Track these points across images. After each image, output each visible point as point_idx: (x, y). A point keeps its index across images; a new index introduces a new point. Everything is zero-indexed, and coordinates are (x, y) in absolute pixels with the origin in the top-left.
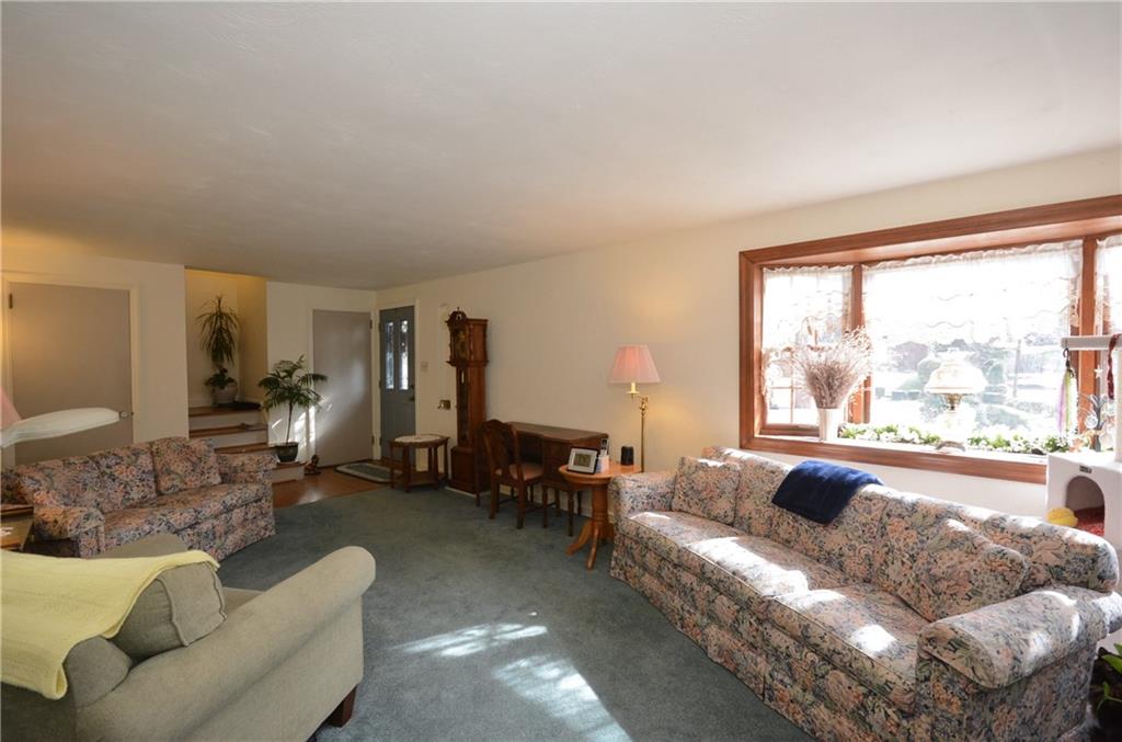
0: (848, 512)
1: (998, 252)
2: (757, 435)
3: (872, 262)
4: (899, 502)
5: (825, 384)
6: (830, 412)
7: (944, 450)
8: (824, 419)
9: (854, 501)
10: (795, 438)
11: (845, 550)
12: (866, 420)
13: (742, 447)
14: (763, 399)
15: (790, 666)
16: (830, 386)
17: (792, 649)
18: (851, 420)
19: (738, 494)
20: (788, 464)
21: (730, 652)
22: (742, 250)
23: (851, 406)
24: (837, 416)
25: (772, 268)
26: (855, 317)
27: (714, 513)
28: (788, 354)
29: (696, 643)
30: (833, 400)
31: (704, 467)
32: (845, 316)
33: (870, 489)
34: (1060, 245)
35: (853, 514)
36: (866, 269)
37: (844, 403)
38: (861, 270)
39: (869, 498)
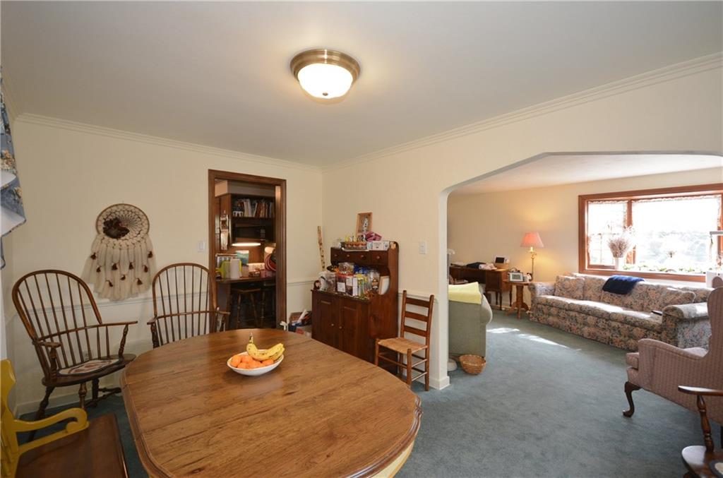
0: (634, 290)
1: (689, 198)
2: (586, 268)
3: (635, 200)
4: (652, 286)
5: (617, 248)
6: (619, 258)
7: (669, 272)
8: (617, 262)
9: (636, 286)
10: (602, 269)
11: (633, 303)
12: (634, 262)
13: (580, 273)
14: (588, 254)
15: (619, 331)
16: (620, 249)
17: (620, 326)
18: (628, 262)
19: (584, 288)
20: (606, 278)
21: (594, 334)
22: (580, 194)
23: (628, 256)
24: (622, 260)
25: (592, 202)
26: (629, 222)
27: (575, 296)
28: (599, 236)
29: (578, 335)
30: (622, 254)
31: (568, 279)
32: (624, 221)
33: (641, 283)
34: (713, 196)
35: (636, 291)
36: (633, 202)
37: (625, 255)
38: (631, 203)
39: (641, 285)
